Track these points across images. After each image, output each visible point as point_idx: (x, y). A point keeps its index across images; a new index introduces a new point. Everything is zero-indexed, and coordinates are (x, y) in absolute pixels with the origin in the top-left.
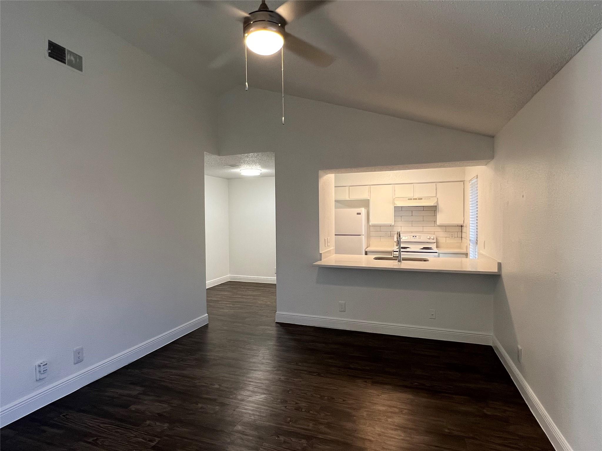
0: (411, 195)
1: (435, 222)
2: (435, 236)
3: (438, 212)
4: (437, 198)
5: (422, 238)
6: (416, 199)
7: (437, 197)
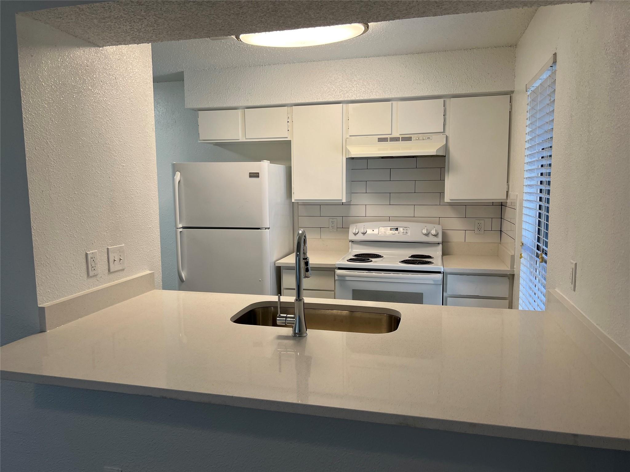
0: (385, 131)
1: (442, 193)
2: (439, 229)
3: (448, 171)
4: (447, 137)
5: (409, 234)
6: (396, 139)
7: (447, 133)
